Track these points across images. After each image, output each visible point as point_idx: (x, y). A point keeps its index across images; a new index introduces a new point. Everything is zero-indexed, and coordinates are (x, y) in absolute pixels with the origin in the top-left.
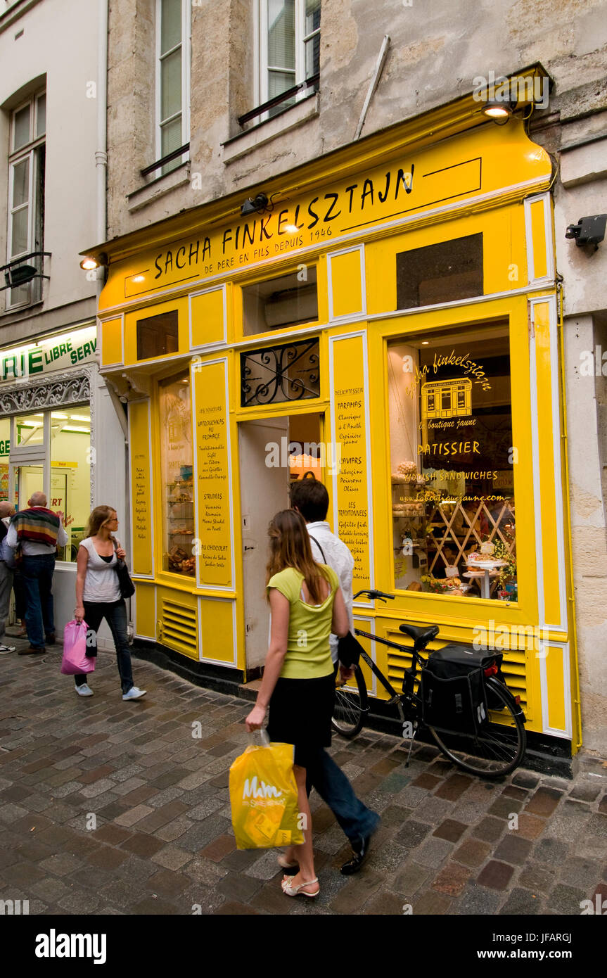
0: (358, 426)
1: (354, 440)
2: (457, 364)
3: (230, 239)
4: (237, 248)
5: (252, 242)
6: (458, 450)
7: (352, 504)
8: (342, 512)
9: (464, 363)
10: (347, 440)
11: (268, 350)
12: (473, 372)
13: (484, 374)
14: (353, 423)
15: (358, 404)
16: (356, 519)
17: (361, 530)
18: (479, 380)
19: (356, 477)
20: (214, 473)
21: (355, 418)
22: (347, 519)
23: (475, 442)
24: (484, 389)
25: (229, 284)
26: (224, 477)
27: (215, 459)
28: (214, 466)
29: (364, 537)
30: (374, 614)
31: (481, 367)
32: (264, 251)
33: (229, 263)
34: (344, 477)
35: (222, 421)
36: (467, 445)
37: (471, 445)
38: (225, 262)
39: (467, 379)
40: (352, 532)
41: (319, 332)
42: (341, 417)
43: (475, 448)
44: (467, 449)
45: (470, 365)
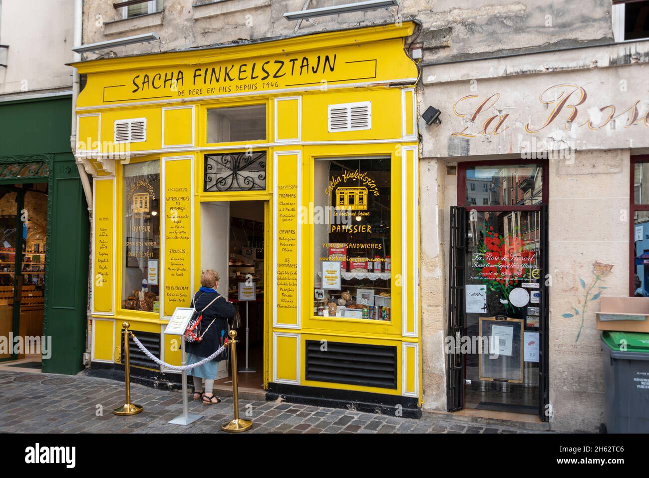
0: (293, 210)
1: (290, 218)
2: (359, 178)
3: (200, 75)
4: (205, 83)
5: (218, 81)
6: (358, 230)
7: (287, 260)
8: (279, 265)
9: (363, 178)
10: (285, 218)
11: (227, 154)
12: (369, 184)
13: (375, 185)
14: (290, 207)
15: (294, 196)
16: (289, 270)
17: (293, 276)
18: (372, 189)
19: (291, 242)
20: (179, 235)
21: (291, 204)
22: (284, 269)
23: (369, 226)
24: (375, 195)
25: (197, 106)
26: (188, 238)
27: (180, 225)
28: (181, 230)
29: (295, 281)
30: (300, 332)
31: (373, 181)
32: (227, 88)
33: (199, 91)
34: (283, 242)
35: (188, 198)
36: (364, 227)
37: (366, 228)
38: (196, 91)
39: (365, 187)
40: (287, 277)
41: (268, 147)
42: (281, 203)
43: (368, 229)
44: (364, 230)
45: (367, 180)
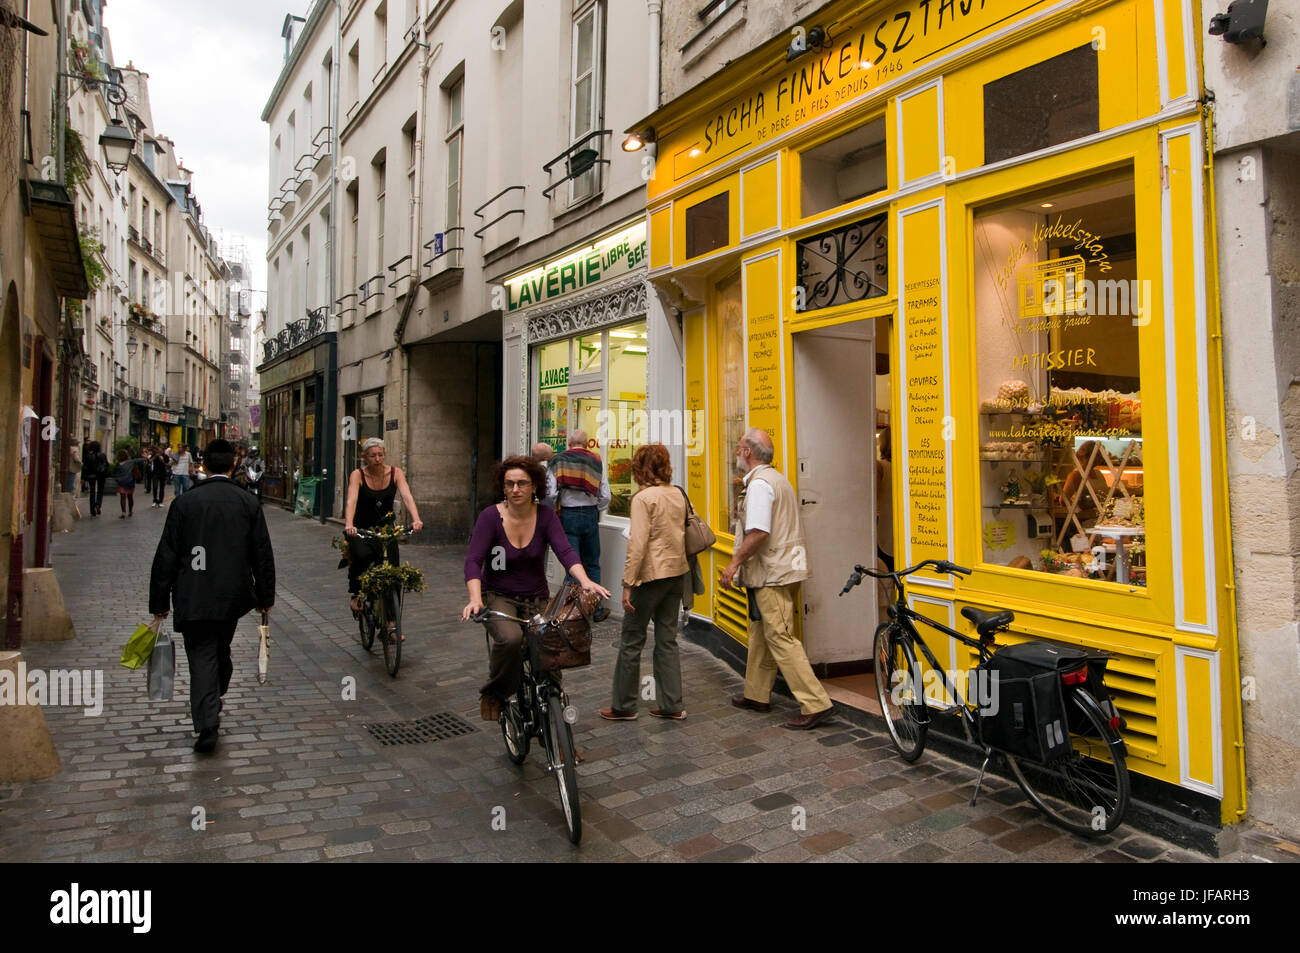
0: (933, 332)
1: (929, 351)
2: (1064, 236)
3: (785, 90)
4: (792, 102)
5: (809, 91)
6: (1066, 361)
7: (926, 442)
8: (913, 453)
9: (1075, 234)
10: (920, 352)
11: (828, 235)
12: (1087, 247)
13: (1101, 247)
14: (927, 328)
15: (933, 302)
16: (929, 463)
17: (936, 478)
18: (1094, 257)
19: (931, 403)
20: (766, 402)
21: (929, 321)
22: (920, 462)
23: (1090, 350)
24: (1102, 270)
25: (784, 151)
26: (777, 408)
27: (767, 383)
28: (767, 393)
29: (940, 488)
30: (953, 596)
31: (1097, 238)
32: (823, 101)
33: (783, 123)
34: (916, 403)
35: (774, 334)
36: (1079, 354)
37: (1085, 354)
38: (779, 123)
39: (1078, 256)
40: (926, 480)
41: (887, 205)
42: (912, 321)
43: (1089, 358)
44: (1079, 360)
45: (1083, 236)
